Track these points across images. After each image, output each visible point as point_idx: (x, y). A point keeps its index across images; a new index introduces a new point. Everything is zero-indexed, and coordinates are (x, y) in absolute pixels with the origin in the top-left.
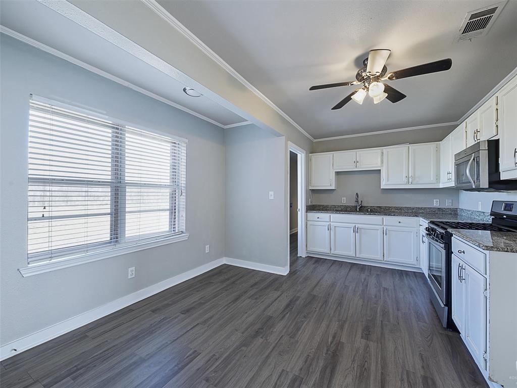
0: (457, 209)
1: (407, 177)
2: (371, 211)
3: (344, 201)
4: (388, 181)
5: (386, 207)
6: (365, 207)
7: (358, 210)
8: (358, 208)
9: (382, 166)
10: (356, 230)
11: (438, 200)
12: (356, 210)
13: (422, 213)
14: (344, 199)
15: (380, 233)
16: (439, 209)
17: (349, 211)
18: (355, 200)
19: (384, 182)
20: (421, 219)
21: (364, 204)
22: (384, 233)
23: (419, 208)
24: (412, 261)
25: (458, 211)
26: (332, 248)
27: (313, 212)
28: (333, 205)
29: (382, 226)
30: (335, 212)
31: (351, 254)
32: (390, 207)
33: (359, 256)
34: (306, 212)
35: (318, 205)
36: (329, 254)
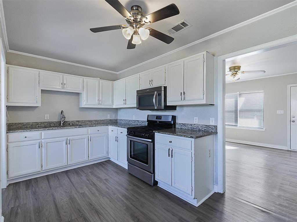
0: (117, 119)
1: (99, 100)
2: (73, 125)
3: (48, 118)
4: (87, 102)
5: (82, 121)
6: (67, 122)
7: (62, 124)
8: (62, 122)
9: (83, 91)
10: (68, 142)
11: (110, 115)
12: (60, 125)
13: (103, 123)
14: (47, 116)
15: (86, 140)
16: (110, 120)
17: (53, 127)
19: (85, 102)
21: (67, 120)
23: (101, 120)
24: (104, 154)
25: (118, 121)
26: (43, 165)
27: (19, 131)
28: (34, 123)
29: (88, 135)
30: (47, 129)
31: (64, 163)
32: (85, 121)
33: (70, 164)
34: (7, 133)
35: (16, 123)
36: (40, 171)
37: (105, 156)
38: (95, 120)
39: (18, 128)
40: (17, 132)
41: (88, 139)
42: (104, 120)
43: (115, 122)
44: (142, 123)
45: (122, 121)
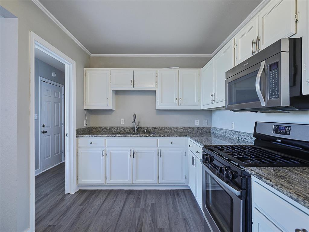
0: (210, 127)
1: (177, 99)
2: (148, 132)
4: (162, 102)
5: (160, 127)
6: (142, 128)
7: (136, 131)
8: (136, 129)
9: (156, 87)
10: (132, 155)
11: (198, 120)
14: (122, 120)
15: (155, 155)
16: (199, 127)
17: (127, 133)
18: (132, 121)
19: (159, 103)
20: (189, 139)
21: (142, 125)
22: (159, 155)
23: (185, 127)
24: (182, 180)
25: (212, 130)
26: (107, 177)
27: (86, 136)
28: (111, 127)
29: (157, 148)
30: (110, 136)
31: (128, 180)
32: (163, 127)
33: (135, 183)
34: (76, 137)
35: (96, 127)
36: (104, 184)
37: (183, 182)
38: (176, 126)
39: (98, 132)
40: (84, 137)
41: (157, 153)
42: (189, 127)
43: (206, 132)
44: (245, 137)
45: (217, 130)
